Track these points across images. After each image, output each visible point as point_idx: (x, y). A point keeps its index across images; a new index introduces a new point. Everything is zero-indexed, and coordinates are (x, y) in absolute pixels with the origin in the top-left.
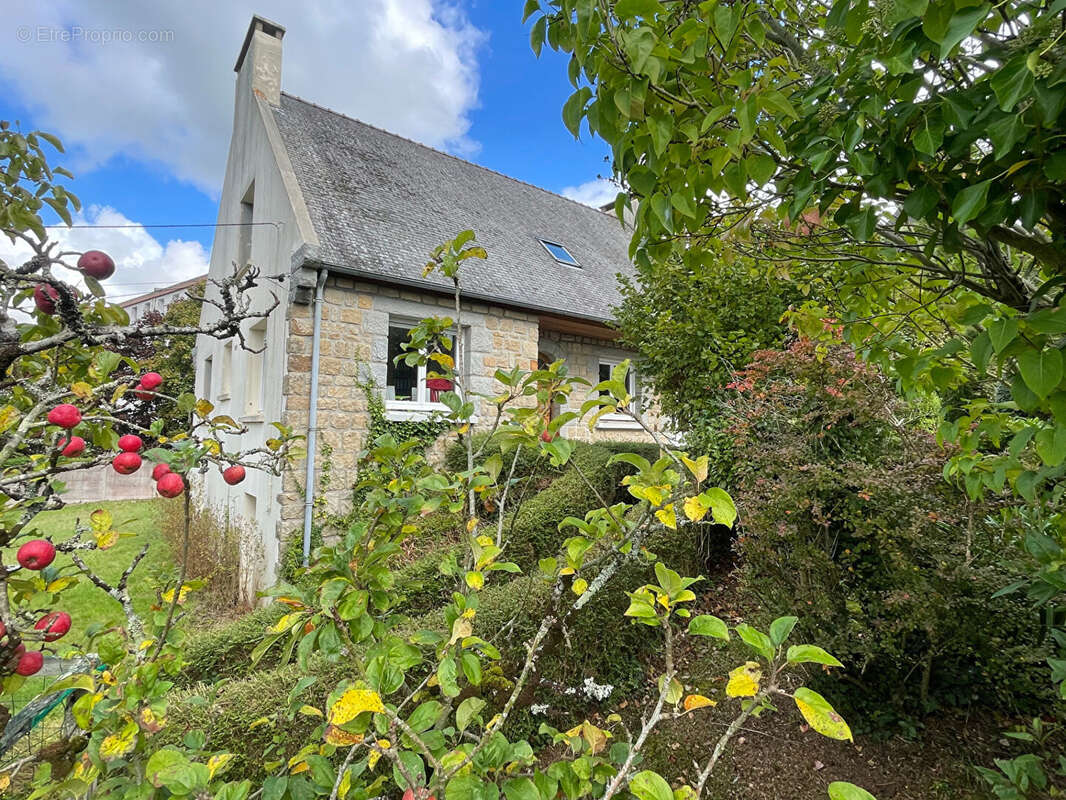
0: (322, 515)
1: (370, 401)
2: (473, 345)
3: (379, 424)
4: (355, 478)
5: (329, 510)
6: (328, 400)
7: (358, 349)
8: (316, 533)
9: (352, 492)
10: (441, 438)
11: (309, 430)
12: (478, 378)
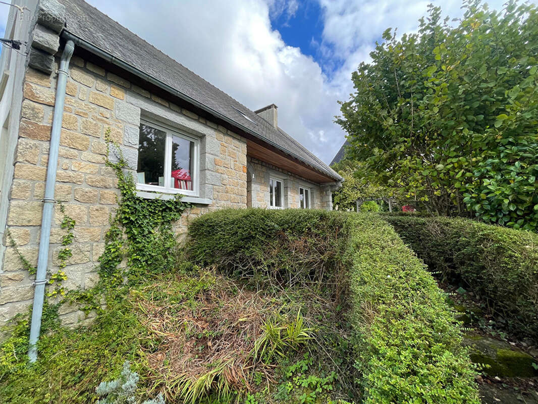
0: (59, 292)
1: (121, 180)
2: (208, 149)
3: (129, 199)
4: (101, 250)
5: (69, 285)
6: (71, 174)
7: (109, 131)
8: (50, 313)
9: (98, 264)
10: (184, 215)
11: (44, 201)
12: (211, 172)
